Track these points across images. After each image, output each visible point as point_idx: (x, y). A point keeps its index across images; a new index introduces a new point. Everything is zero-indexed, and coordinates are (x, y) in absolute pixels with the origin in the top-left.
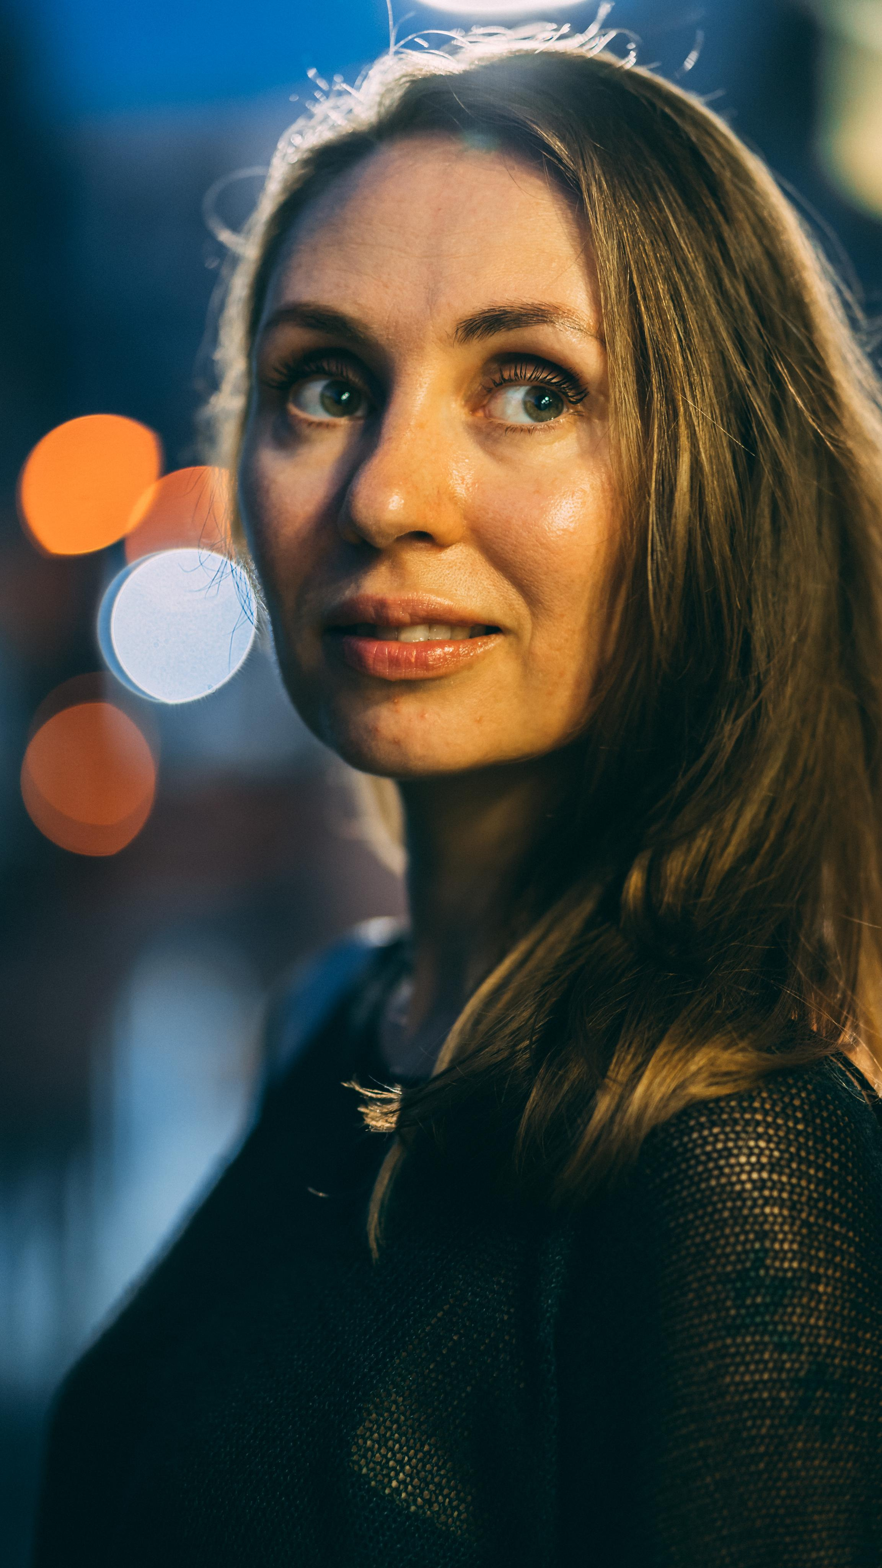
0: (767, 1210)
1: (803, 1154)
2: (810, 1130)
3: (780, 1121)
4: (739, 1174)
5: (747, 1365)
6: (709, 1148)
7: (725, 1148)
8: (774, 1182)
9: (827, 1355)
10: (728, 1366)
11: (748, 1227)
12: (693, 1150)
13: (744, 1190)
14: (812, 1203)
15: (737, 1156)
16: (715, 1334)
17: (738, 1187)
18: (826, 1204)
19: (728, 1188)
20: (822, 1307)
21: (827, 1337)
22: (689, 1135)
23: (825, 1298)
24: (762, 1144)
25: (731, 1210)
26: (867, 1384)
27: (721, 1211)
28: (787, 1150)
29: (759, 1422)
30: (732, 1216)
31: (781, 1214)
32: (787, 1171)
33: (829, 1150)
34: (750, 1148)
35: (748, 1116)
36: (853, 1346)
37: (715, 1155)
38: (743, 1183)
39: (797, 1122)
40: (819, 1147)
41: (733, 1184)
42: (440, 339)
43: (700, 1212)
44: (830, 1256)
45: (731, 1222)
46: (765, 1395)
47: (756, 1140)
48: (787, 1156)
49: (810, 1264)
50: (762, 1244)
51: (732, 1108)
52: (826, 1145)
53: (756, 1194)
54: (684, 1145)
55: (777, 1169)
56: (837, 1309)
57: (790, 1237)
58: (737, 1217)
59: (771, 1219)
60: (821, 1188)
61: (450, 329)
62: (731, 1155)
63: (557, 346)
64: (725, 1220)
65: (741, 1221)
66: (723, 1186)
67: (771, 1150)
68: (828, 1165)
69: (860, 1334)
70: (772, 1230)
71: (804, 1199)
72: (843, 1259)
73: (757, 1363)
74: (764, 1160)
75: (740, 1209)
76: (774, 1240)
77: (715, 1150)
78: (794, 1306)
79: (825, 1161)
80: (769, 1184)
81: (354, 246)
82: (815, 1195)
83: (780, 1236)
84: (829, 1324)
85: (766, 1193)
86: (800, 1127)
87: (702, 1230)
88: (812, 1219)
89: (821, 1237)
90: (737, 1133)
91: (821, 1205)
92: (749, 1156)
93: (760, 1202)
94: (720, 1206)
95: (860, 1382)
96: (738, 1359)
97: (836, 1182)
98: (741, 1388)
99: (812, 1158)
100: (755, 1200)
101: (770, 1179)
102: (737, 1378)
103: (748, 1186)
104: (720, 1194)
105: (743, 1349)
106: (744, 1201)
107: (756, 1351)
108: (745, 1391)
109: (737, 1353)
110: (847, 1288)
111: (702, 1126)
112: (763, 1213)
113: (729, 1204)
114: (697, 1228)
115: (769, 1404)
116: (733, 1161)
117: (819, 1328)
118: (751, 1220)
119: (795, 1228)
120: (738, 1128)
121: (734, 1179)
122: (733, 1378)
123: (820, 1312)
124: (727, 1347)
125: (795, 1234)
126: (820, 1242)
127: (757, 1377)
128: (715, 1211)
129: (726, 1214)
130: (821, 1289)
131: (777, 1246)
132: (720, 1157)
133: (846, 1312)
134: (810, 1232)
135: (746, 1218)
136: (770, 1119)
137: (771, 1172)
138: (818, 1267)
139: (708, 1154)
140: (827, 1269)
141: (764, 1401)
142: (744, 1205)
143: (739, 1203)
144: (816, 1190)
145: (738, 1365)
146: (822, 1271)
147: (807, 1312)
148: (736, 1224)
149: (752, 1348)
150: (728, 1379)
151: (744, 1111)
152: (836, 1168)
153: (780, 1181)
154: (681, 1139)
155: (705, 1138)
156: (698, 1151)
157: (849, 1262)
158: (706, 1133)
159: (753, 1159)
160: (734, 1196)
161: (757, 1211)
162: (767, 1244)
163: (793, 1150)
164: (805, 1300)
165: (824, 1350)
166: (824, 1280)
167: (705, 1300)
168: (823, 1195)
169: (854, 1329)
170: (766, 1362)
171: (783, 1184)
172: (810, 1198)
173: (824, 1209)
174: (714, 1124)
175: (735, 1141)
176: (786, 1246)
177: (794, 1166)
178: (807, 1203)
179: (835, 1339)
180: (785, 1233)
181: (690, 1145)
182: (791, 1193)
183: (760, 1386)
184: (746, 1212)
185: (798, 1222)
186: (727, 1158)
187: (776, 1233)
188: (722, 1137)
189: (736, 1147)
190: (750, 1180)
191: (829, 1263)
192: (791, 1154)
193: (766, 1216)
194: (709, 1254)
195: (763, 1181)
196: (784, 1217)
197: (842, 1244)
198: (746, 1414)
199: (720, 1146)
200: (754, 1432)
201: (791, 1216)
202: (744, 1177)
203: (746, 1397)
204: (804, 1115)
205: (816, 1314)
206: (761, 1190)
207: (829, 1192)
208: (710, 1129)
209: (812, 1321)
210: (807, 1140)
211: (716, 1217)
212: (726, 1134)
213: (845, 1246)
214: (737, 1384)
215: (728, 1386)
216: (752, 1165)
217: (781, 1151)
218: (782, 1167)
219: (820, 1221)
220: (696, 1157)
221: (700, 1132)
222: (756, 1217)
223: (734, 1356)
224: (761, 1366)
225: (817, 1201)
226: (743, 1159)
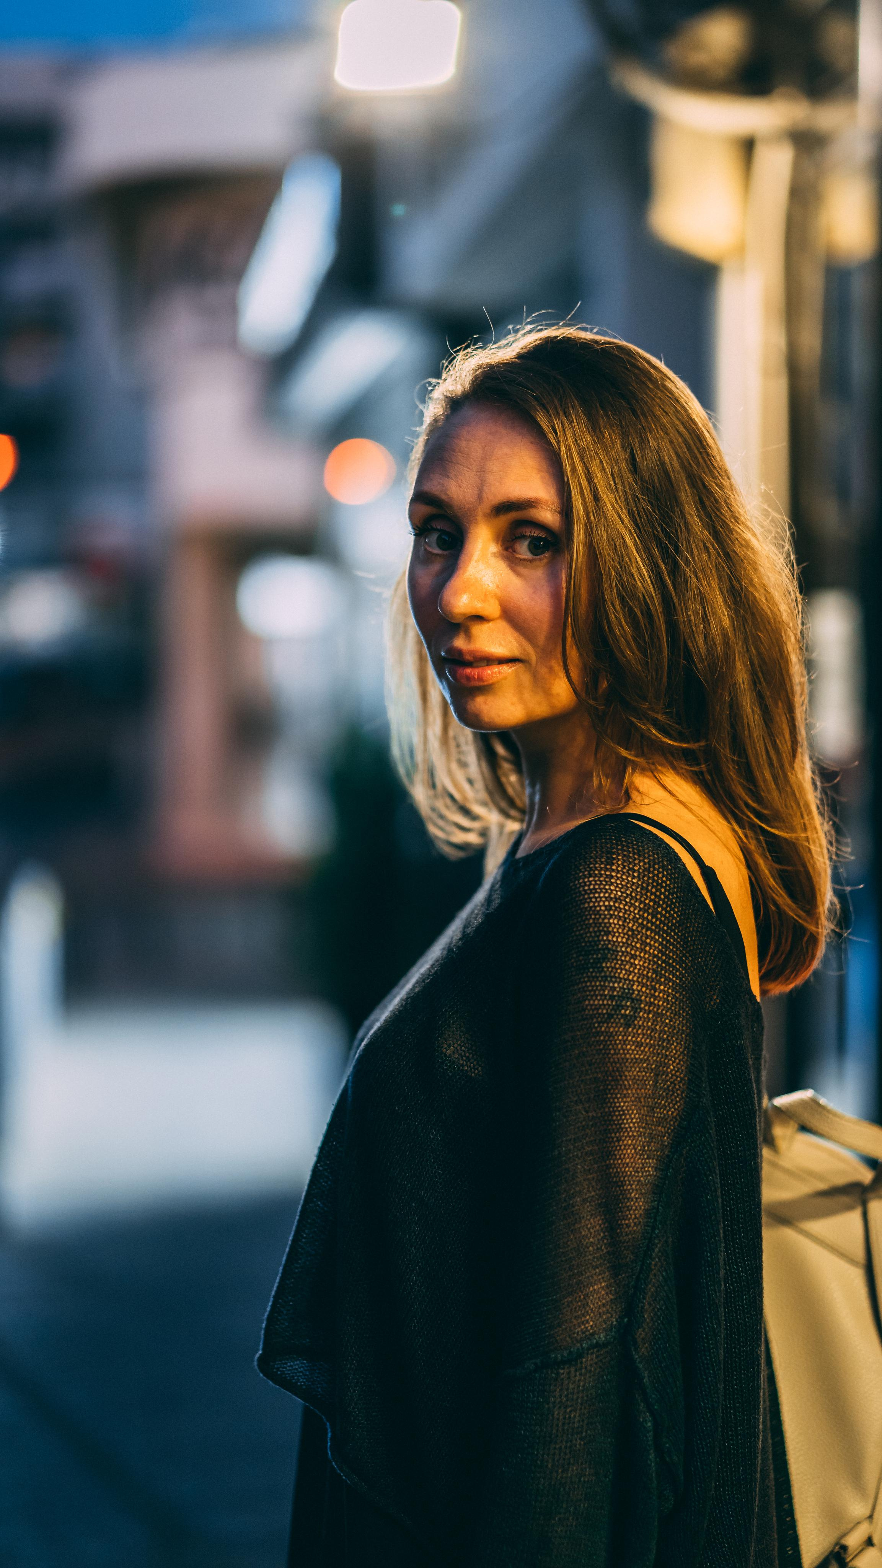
0: (611, 921)
1: (633, 894)
2: (640, 883)
3: (624, 877)
4: (599, 902)
5: (597, 996)
6: (586, 888)
7: (594, 889)
8: (616, 907)
9: (638, 994)
10: (588, 996)
11: (601, 928)
12: (579, 888)
13: (600, 910)
14: (635, 920)
15: (599, 893)
16: (582, 980)
17: (598, 909)
18: (643, 921)
19: (593, 909)
20: (636, 971)
21: (638, 986)
22: (579, 880)
23: (638, 967)
24: (612, 888)
25: (594, 919)
26: (660, 1011)
27: (589, 920)
28: (625, 892)
29: (601, 1025)
30: (594, 922)
31: (618, 924)
32: (624, 902)
33: (649, 894)
34: (606, 889)
35: (608, 873)
36: (652, 991)
37: (589, 892)
38: (601, 907)
39: (634, 877)
40: (643, 892)
41: (596, 907)
42: (485, 516)
43: (579, 920)
44: (643, 947)
45: (593, 925)
46: (605, 1011)
47: (610, 885)
48: (625, 895)
49: (631, 950)
50: (607, 938)
51: (601, 868)
52: (648, 891)
53: (606, 913)
54: (575, 885)
55: (619, 901)
56: (645, 972)
57: (622, 935)
58: (597, 924)
59: (613, 925)
60: (641, 913)
61: (488, 511)
62: (596, 892)
63: (541, 519)
64: (591, 924)
65: (598, 925)
66: (591, 907)
67: (617, 891)
68: (647, 901)
69: (657, 986)
70: (613, 931)
71: (631, 917)
72: (650, 949)
73: (601, 995)
74: (612, 896)
75: (598, 919)
76: (613, 936)
77: (589, 889)
78: (622, 969)
79: (646, 899)
80: (613, 908)
81: (447, 462)
82: (637, 916)
83: (617, 934)
84: (640, 980)
85: (612, 912)
86: (635, 881)
87: (579, 928)
88: (634, 928)
89: (639, 937)
90: (601, 881)
91: (640, 921)
92: (605, 893)
93: (608, 916)
94: (589, 917)
95: (655, 1009)
96: (592, 993)
97: (650, 911)
98: (593, 1007)
99: (638, 897)
100: (605, 915)
101: (614, 906)
102: (592, 1002)
103: (603, 908)
104: (589, 911)
105: (595, 988)
106: (600, 915)
107: (601, 989)
108: (595, 1009)
109: (592, 990)
110: (651, 963)
111: (585, 876)
112: (609, 922)
113: (593, 917)
114: (577, 927)
115: (606, 1016)
116: (597, 895)
117: (634, 981)
118: (603, 925)
119: (625, 931)
120: (601, 879)
121: (596, 904)
122: (589, 1002)
123: (635, 973)
124: (588, 987)
125: (624, 934)
126: (638, 939)
127: (601, 1002)
128: (587, 919)
129: (591, 921)
130: (636, 962)
131: (615, 939)
132: (591, 893)
133: (650, 974)
134: (633, 934)
135: (601, 924)
136: (619, 875)
137: (614, 903)
138: (636, 951)
139: (585, 891)
140: (640, 953)
141: (604, 1014)
142: (600, 917)
143: (598, 916)
144: (638, 914)
145: (592, 996)
146: (638, 953)
147: (628, 973)
148: (596, 926)
149: (599, 988)
150: (587, 1002)
151: (607, 870)
152: (651, 904)
153: (619, 907)
154: (574, 882)
155: (585, 882)
156: (581, 889)
157: (654, 950)
158: (586, 880)
159: (607, 895)
160: (596, 912)
161: (606, 921)
162: (610, 938)
163: (628, 892)
164: (627, 967)
165: (636, 992)
166: (639, 958)
167: (579, 963)
168: (642, 917)
169: (653, 984)
170: (606, 996)
171: (621, 909)
172: (634, 917)
173: (642, 923)
174: (590, 876)
175: (599, 885)
176: (619, 940)
177: (628, 900)
178: (633, 920)
179: (642, 987)
180: (620, 933)
181: (578, 886)
182: (625, 913)
183: (602, 1007)
184: (600, 921)
185: (627, 928)
186: (594, 894)
187: (615, 933)
188: (593, 883)
189: (599, 888)
190: (604, 905)
191: (642, 950)
192: (627, 894)
193: (610, 924)
194: (582, 940)
195: (611, 906)
196: (620, 925)
197: (651, 941)
198: (595, 1020)
199: (592, 887)
200: (598, 1029)
201: (623, 925)
202: (601, 904)
203: (595, 1012)
204: (639, 875)
205: (633, 974)
206: (609, 911)
207: (646, 915)
208: (588, 878)
209: (631, 977)
210: (638, 888)
211: (587, 922)
212: (595, 881)
213: (652, 943)
214: (592, 1005)
215: (587, 1005)
216: (606, 898)
217: (622, 893)
218: (621, 900)
219: (639, 929)
220: (580, 892)
221: (584, 879)
222: (605, 923)
223: (590, 991)
224: (603, 997)
225: (638, 919)
226: (602, 895)
